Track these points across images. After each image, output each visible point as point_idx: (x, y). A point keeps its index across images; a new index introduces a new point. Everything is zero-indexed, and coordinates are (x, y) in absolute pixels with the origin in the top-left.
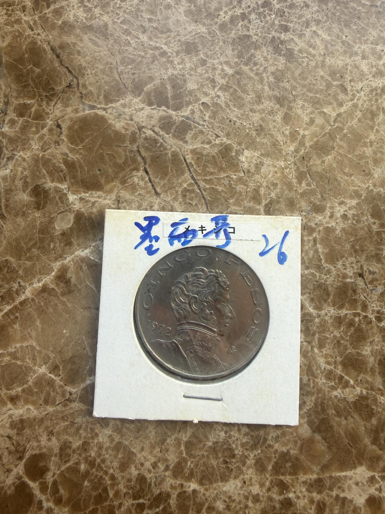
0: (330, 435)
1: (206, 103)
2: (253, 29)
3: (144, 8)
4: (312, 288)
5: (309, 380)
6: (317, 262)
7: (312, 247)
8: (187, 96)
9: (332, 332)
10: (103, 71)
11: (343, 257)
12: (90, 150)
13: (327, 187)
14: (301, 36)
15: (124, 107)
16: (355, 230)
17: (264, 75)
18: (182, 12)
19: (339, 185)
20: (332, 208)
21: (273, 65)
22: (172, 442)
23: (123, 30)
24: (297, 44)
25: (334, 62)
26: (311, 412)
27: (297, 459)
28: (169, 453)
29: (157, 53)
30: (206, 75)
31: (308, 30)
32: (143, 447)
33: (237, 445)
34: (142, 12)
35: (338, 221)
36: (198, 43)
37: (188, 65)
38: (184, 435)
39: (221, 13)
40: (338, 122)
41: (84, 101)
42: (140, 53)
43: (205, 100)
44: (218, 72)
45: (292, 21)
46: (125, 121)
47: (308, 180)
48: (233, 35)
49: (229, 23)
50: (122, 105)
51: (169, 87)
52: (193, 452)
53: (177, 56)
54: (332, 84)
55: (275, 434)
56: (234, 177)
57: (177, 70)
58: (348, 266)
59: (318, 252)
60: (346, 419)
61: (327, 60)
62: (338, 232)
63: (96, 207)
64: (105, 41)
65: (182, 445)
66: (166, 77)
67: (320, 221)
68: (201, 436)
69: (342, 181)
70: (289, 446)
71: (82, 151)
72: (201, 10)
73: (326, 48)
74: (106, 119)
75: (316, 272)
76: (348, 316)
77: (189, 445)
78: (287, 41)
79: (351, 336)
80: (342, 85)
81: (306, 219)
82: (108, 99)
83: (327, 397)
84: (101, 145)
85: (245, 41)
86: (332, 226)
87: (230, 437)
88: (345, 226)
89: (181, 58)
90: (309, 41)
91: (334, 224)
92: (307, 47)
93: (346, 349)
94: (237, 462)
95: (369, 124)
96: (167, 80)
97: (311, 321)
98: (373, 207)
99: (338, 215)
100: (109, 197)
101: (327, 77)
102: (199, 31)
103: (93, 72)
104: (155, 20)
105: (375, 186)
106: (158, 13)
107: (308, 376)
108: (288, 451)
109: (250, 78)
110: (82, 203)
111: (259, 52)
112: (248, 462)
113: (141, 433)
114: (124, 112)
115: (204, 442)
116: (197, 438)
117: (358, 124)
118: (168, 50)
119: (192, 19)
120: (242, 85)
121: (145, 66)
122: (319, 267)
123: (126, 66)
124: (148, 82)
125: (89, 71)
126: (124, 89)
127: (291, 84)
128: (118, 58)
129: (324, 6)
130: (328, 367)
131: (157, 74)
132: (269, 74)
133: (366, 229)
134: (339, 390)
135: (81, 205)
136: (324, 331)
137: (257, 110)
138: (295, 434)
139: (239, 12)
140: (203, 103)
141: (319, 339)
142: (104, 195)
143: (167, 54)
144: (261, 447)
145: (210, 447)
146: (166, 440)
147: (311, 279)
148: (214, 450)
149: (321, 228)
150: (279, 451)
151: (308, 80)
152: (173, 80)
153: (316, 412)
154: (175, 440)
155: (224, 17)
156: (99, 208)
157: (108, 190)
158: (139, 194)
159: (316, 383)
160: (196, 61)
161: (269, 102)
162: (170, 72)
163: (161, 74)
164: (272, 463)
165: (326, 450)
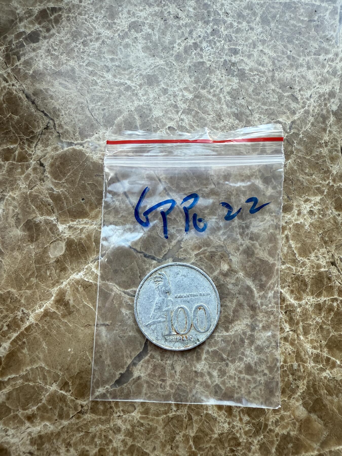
0: (324, 413)
1: (172, 127)
2: (205, 56)
3: (106, 50)
4: (290, 281)
5: (299, 366)
6: (292, 257)
7: (286, 243)
8: (154, 123)
9: (314, 319)
10: (76, 111)
11: (315, 249)
12: (73, 182)
13: (291, 188)
14: (249, 56)
15: (98, 141)
16: (322, 223)
17: (221, 95)
18: (140, 48)
19: (302, 184)
20: (298, 206)
21: (228, 85)
22: (181, 439)
23: (89, 71)
24: (247, 64)
25: (282, 76)
26: (305, 394)
27: (298, 439)
28: (179, 449)
29: (122, 88)
30: (169, 102)
31: (256, 50)
32: (155, 447)
33: (240, 434)
34: (104, 53)
35: (305, 217)
36: (158, 74)
37: (151, 96)
38: (191, 431)
39: (175, 45)
40: (293, 128)
41: (62, 139)
42: (106, 90)
43: (171, 124)
44: (179, 98)
45: (240, 45)
46: (101, 153)
47: (273, 183)
48: (188, 64)
49: (183, 54)
50: (96, 138)
51: (137, 117)
52: (201, 446)
53: (141, 89)
54: (283, 96)
55: (274, 419)
56: (206, 189)
57: (142, 101)
58: (321, 256)
59: (291, 247)
60: (337, 396)
61: (276, 75)
62: (307, 227)
63: (84, 233)
64: (74, 83)
65: (190, 441)
66: (133, 109)
67: (289, 219)
68: (207, 430)
69: (304, 181)
70: (289, 428)
71: (65, 184)
72: (157, 45)
73: (274, 63)
74: (84, 153)
75: (292, 265)
76: (327, 302)
77: (197, 439)
78: (237, 62)
79: (331, 320)
80: (293, 95)
81: (276, 219)
82: (83, 135)
83: (317, 379)
84: (82, 177)
85: (200, 68)
86: (301, 223)
87: (233, 427)
88: (313, 221)
89: (144, 89)
90: (258, 60)
91: (302, 220)
92: (256, 66)
93: (329, 332)
94: (243, 449)
95: (321, 127)
96: (134, 111)
97: (293, 311)
98: (336, 200)
99: (305, 212)
100: (95, 223)
101: (278, 90)
102: (158, 64)
103: (67, 112)
104: (117, 60)
105: (334, 181)
106: (119, 52)
107: (297, 362)
108: (288, 433)
109: (209, 100)
110: (71, 230)
111: (214, 76)
112: (253, 448)
113: (151, 434)
114: (99, 145)
115: (210, 435)
116: (203, 432)
117: (312, 128)
118: (132, 84)
119: (150, 54)
120: (202, 107)
121: (112, 101)
122: (294, 261)
123: (95, 103)
124: (117, 115)
125: (63, 112)
126: (97, 124)
127: (247, 100)
128: (88, 97)
129: (267, 27)
130: (315, 351)
131: (124, 107)
132: (225, 94)
133: (332, 221)
134: (328, 371)
135: (71, 233)
136: (307, 319)
137: (219, 127)
138: (292, 416)
139: (191, 42)
140: (169, 128)
141: (303, 326)
142: (90, 221)
143: (131, 88)
144: (263, 432)
145: (216, 439)
146: (175, 437)
147: (288, 273)
148: (220, 441)
149: (291, 226)
150: (280, 434)
151: (262, 95)
152: (139, 110)
153: (310, 394)
154: (183, 436)
155: (178, 48)
156: (87, 234)
157: (93, 216)
158: (122, 216)
159: (305, 367)
160: (158, 91)
161: (228, 119)
162: (136, 103)
163: (128, 106)
164: (275, 446)
165: (323, 427)
